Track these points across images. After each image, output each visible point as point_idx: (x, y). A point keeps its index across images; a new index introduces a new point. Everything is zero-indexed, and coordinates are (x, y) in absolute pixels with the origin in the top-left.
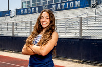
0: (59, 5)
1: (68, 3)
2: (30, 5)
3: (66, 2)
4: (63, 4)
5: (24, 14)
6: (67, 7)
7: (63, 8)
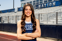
0: (43, 5)
1: (48, 4)
3: (47, 3)
4: (45, 4)
6: (48, 6)
7: (45, 7)
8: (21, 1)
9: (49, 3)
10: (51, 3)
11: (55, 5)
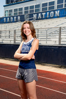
0: (40, 14)
1: (48, 13)
2: (13, 14)
3: (46, 12)
5: (6, 22)
6: (48, 17)
7: (44, 17)
8: (4, 6)
9: (50, 12)
10: (53, 12)
11: (58, 15)
